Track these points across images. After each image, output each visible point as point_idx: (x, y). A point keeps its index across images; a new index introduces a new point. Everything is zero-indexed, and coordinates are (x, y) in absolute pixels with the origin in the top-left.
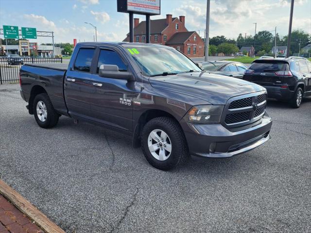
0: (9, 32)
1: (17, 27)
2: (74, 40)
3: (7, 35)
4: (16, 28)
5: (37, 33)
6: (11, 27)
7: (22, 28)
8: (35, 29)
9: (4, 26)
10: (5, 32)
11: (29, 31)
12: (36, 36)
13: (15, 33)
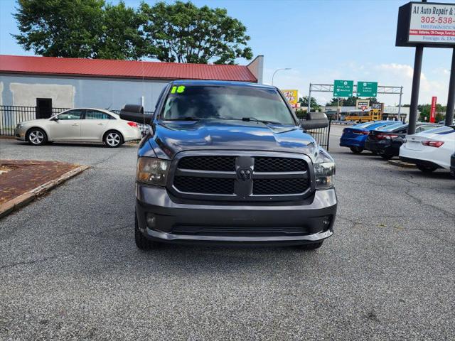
0: (340, 89)
1: (352, 82)
2: (433, 97)
3: (337, 93)
4: (350, 83)
5: (378, 88)
6: (344, 81)
7: (359, 83)
8: (376, 83)
9: (336, 81)
10: (335, 88)
11: (368, 86)
12: (376, 93)
13: (348, 89)
